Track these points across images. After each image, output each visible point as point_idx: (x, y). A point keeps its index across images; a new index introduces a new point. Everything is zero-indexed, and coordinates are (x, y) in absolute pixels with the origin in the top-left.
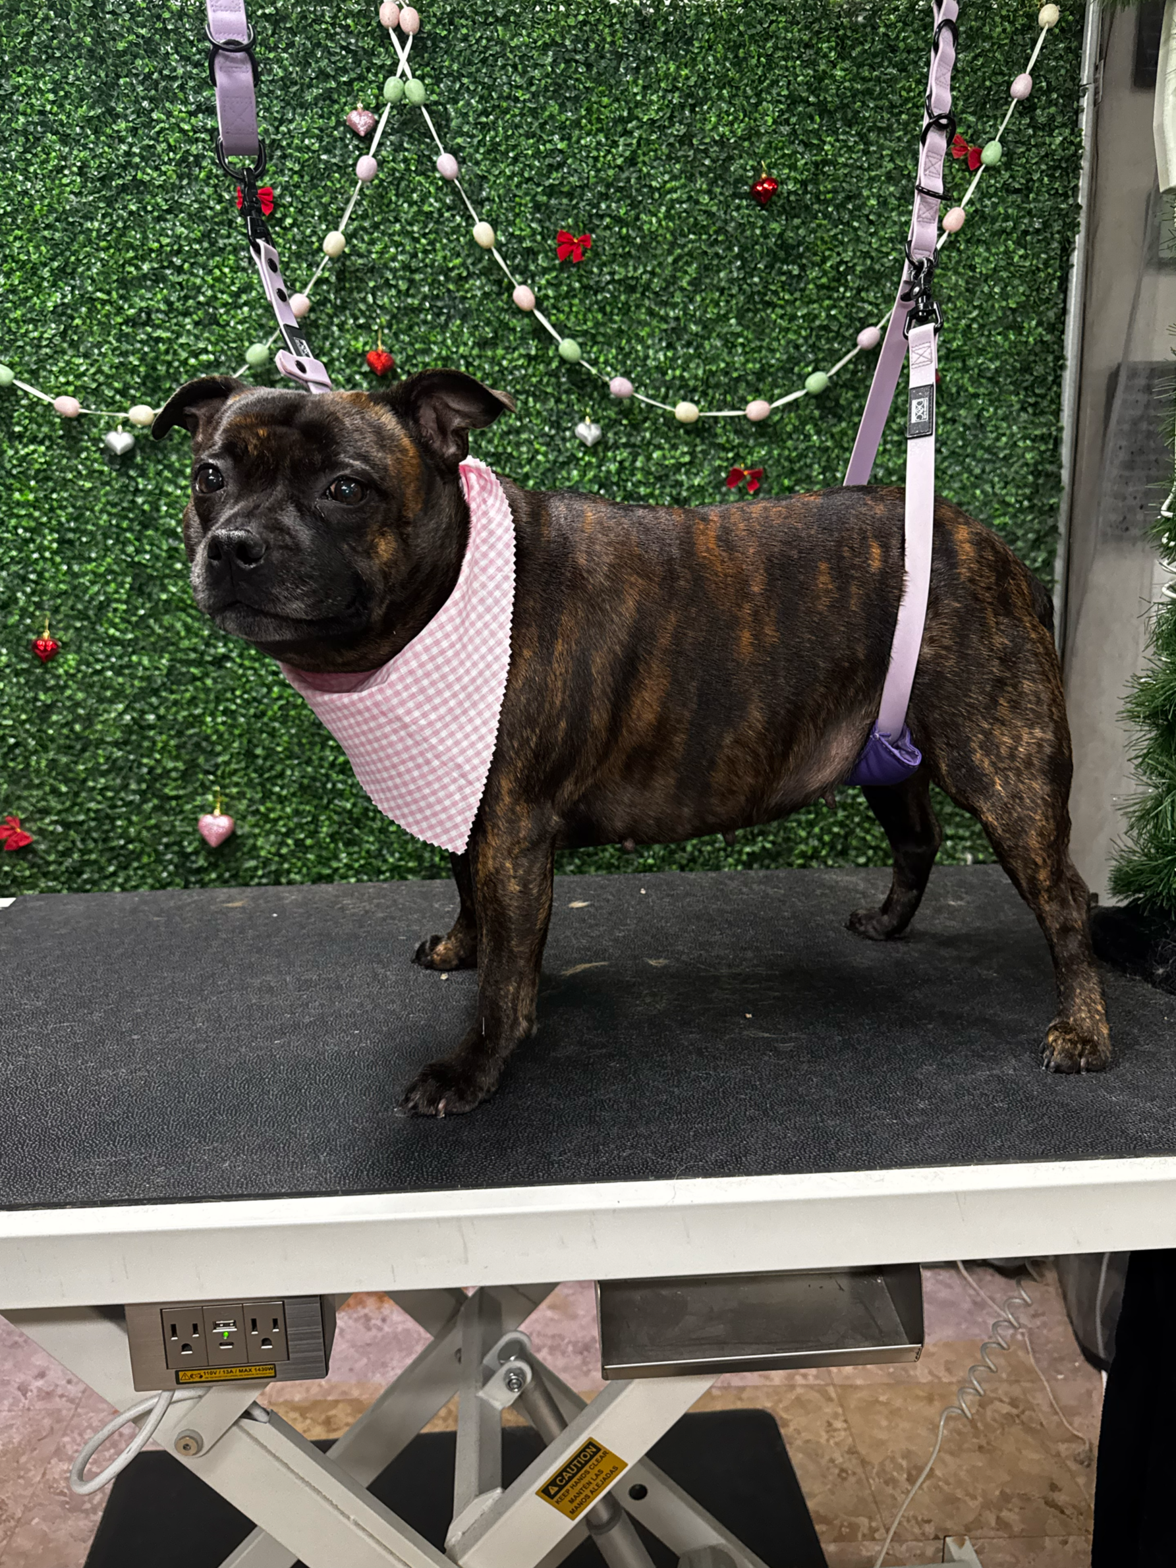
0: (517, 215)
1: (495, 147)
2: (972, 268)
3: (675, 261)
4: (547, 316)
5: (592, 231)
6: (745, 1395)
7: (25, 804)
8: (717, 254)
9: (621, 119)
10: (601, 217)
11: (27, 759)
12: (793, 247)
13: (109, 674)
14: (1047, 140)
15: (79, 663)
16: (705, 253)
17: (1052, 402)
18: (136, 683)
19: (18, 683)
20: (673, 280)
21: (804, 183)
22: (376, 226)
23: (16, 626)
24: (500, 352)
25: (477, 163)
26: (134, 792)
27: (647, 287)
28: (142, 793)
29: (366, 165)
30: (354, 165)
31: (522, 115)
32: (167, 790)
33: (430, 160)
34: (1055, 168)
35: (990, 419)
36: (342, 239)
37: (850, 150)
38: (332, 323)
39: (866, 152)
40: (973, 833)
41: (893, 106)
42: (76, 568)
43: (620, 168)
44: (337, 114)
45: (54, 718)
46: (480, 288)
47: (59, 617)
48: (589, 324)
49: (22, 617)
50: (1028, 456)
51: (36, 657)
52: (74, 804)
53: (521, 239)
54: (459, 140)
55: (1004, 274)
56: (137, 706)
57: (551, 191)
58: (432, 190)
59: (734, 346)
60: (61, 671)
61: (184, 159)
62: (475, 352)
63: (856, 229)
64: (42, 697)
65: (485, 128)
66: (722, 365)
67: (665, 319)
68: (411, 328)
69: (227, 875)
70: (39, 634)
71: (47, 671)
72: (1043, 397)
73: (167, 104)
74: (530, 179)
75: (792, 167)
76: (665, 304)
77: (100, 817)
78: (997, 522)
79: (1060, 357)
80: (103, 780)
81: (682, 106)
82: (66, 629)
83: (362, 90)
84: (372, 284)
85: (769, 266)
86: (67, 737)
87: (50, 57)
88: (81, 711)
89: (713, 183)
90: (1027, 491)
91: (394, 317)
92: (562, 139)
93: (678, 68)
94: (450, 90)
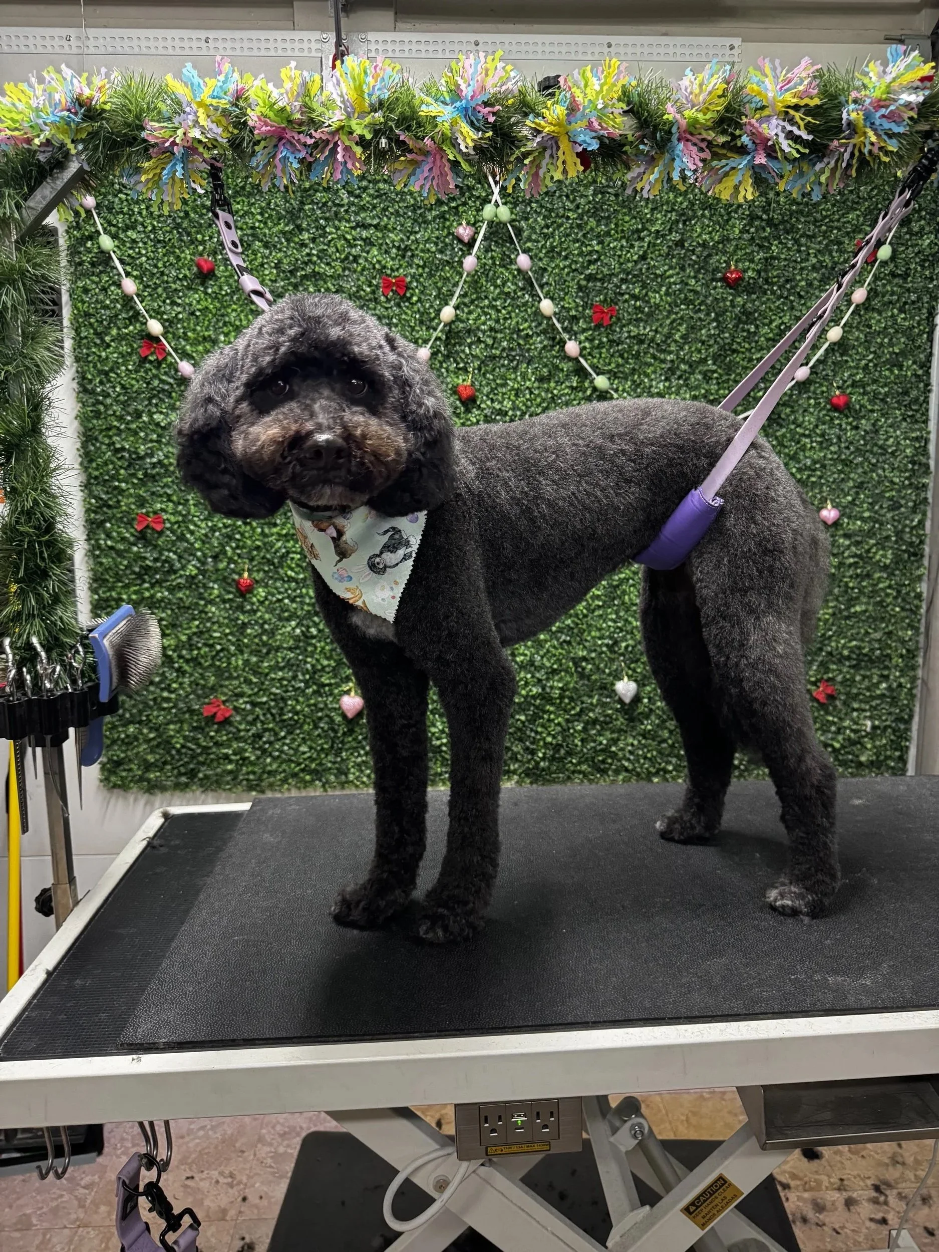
0: (566, 294)
1: (553, 248)
2: (870, 327)
3: (672, 323)
4: (586, 360)
5: (616, 304)
6: (726, 1097)
7: (225, 690)
8: (700, 319)
9: (638, 231)
10: (622, 295)
11: (229, 659)
12: (750, 313)
13: (286, 601)
14: (920, 242)
15: (269, 593)
16: (692, 318)
17: (923, 414)
18: (306, 608)
19: (225, 608)
20: (669, 336)
21: (759, 272)
22: (472, 302)
23: (225, 569)
24: (552, 385)
25: (541, 259)
26: (301, 681)
27: (653, 340)
28: (306, 682)
29: (470, 262)
30: (461, 263)
31: (571, 228)
32: (323, 680)
33: (509, 257)
34: (924, 261)
35: (882, 426)
36: (453, 311)
37: (789, 249)
38: (441, 367)
39: (799, 251)
40: (871, 706)
41: (816, 221)
42: (266, 530)
43: (635, 262)
44: (448, 228)
45: (249, 631)
46: (541, 342)
47: (255, 563)
48: (613, 365)
49: (229, 564)
50: (908, 451)
51: (238, 589)
52: (260, 690)
53: (569, 310)
54: (529, 244)
55: (892, 331)
56: (305, 622)
57: (589, 278)
58: (510, 277)
59: (711, 378)
60: (254, 599)
61: (347, 258)
62: (536, 385)
63: (792, 302)
64: (242, 617)
65: (546, 237)
66: (703, 391)
67: (663, 361)
68: (494, 370)
69: (360, 737)
70: (240, 575)
71: (245, 600)
72: (917, 411)
73: (337, 222)
74: (576, 270)
75: (751, 261)
76: (664, 351)
77: (276, 698)
78: (887, 495)
79: (928, 384)
80: (280, 673)
81: (677, 222)
82: (258, 571)
83: (464, 212)
84: (469, 341)
85: (736, 326)
86: (257, 644)
87: (260, 192)
88: (266, 626)
89: (698, 271)
90: (907, 474)
91: (483, 362)
92: (598, 244)
93: (676, 197)
94: (524, 212)
